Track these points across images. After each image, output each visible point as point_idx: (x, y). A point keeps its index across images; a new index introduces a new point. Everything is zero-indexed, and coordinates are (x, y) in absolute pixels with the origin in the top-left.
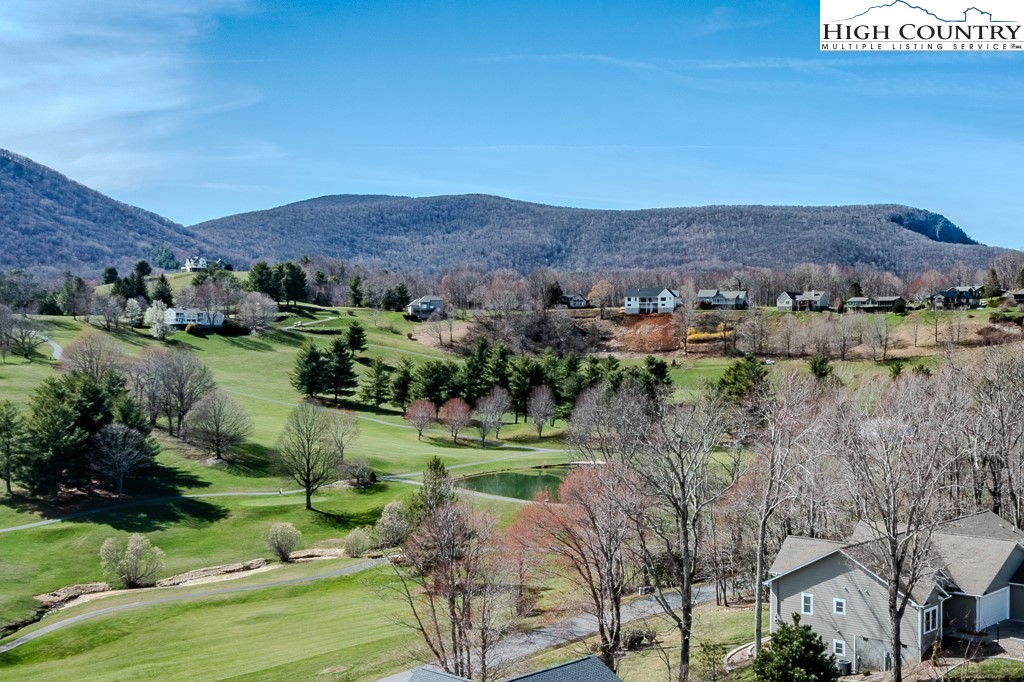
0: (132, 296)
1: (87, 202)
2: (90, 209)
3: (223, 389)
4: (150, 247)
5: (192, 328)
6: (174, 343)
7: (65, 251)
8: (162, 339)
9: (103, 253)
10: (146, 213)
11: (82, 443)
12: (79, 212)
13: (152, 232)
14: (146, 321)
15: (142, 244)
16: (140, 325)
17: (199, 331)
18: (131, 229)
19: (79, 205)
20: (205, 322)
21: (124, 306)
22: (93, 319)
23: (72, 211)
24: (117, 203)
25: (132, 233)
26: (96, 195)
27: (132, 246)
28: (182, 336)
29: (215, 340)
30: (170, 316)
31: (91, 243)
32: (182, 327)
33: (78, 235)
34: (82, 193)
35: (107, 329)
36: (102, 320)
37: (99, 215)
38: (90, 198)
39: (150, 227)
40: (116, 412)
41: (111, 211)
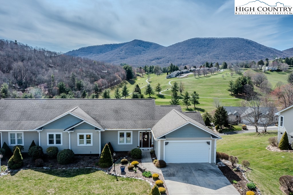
0: (260, 64)
1: (261, 47)
2: (262, 49)
4: (273, 55)
5: (271, 70)
7: (256, 57)
8: (265, 72)
9: (263, 57)
10: (273, 49)
12: (260, 49)
13: (274, 52)
14: (262, 69)
15: (271, 55)
16: (261, 70)
17: (272, 71)
18: (269, 52)
19: (260, 48)
20: (273, 69)
21: (258, 66)
22: (253, 69)
23: (258, 49)
24: (267, 47)
25: (269, 53)
26: (263, 46)
27: (269, 55)
28: (268, 72)
29: (275, 72)
30: (267, 68)
31: (261, 55)
32: (269, 70)
33: (259, 54)
34: (260, 45)
35: (255, 70)
37: (263, 50)
38: (262, 46)
39: (273, 51)
40: (248, 82)
41: (266, 49)
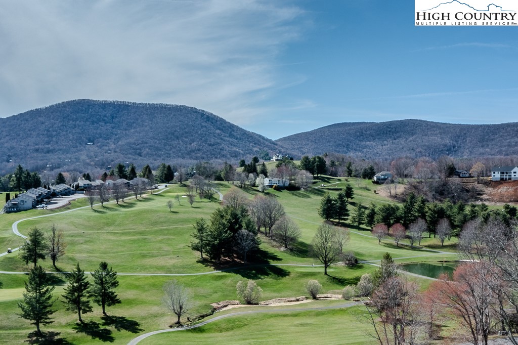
0: (251, 173)
1: (233, 131)
2: (235, 134)
3: (288, 215)
4: (258, 150)
5: (275, 187)
6: (268, 194)
8: (263, 192)
9: (240, 153)
10: (257, 135)
11: (230, 237)
12: (231, 135)
13: (259, 143)
14: (257, 184)
15: (255, 149)
16: (254, 185)
17: (279, 189)
18: (251, 142)
19: (231, 132)
20: (281, 184)
21: (248, 177)
22: (235, 182)
23: (228, 135)
24: (246, 131)
25: (251, 144)
26: (237, 127)
27: (251, 150)
28: (271, 190)
29: (285, 193)
30: (266, 181)
31: (235, 149)
32: (271, 186)
33: (230, 146)
34: (232, 127)
35: (241, 187)
36: (238, 183)
37: (238, 136)
38: (235, 129)
39: (259, 141)
40: (244, 225)
41: (243, 134)
